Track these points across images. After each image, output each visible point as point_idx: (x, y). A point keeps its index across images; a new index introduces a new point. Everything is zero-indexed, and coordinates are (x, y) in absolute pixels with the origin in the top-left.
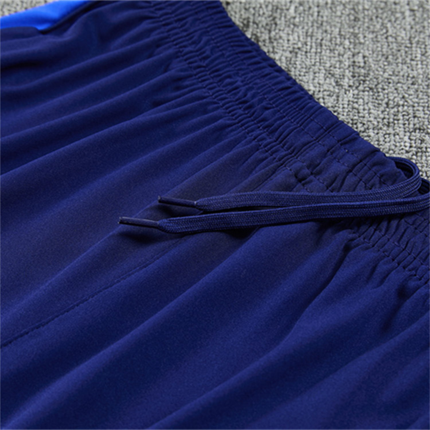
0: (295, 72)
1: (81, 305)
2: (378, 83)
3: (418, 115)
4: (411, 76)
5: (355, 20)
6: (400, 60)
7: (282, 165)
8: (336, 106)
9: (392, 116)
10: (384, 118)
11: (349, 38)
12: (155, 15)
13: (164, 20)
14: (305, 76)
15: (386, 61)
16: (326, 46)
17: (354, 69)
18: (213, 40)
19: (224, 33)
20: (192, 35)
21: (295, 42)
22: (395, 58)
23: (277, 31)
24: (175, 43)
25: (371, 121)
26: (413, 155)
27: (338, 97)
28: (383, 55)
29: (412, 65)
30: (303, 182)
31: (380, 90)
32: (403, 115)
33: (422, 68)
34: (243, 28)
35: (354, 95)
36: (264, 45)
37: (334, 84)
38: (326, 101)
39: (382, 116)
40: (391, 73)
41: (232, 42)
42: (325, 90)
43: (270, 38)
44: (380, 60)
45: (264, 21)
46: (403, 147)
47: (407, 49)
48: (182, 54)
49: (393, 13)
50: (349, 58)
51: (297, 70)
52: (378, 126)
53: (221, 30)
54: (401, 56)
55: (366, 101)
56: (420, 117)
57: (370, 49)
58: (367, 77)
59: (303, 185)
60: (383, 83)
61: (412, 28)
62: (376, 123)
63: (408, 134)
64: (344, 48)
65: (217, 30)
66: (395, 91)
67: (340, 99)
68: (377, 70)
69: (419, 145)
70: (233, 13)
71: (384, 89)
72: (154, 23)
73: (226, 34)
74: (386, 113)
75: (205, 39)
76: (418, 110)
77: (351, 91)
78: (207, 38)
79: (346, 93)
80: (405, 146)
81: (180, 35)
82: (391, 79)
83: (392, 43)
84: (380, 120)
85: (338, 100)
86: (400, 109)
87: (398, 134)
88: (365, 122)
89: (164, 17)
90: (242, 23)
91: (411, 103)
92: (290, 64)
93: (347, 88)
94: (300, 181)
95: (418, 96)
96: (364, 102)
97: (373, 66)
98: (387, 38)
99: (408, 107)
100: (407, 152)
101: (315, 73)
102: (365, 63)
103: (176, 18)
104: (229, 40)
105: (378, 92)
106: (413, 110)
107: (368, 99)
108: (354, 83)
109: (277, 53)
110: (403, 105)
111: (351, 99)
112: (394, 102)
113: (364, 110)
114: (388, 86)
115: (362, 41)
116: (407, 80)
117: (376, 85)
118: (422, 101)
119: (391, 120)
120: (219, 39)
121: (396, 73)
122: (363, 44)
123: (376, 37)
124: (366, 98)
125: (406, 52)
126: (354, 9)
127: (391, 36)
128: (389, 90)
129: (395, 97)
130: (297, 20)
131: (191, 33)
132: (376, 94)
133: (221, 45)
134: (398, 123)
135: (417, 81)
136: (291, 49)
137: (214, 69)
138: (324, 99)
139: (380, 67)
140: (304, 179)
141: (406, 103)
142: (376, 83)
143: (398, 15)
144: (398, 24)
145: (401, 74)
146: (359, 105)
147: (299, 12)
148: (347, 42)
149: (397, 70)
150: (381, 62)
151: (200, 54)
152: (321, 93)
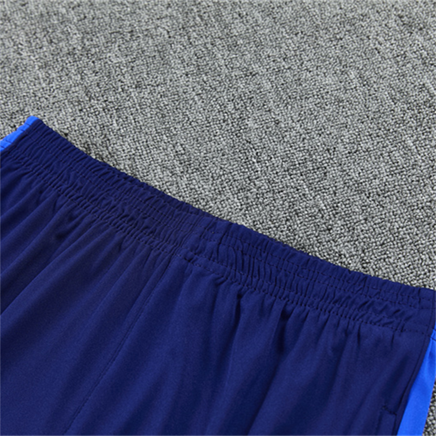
0: (139, 174)
1: (85, 404)
2: (200, 163)
3: (236, 179)
4: (219, 149)
5: (162, 117)
6: (207, 139)
7: (173, 254)
8: (179, 192)
9: (220, 186)
10: (215, 189)
11: (165, 134)
12: (29, 170)
13: (36, 171)
14: (147, 175)
15: (198, 144)
16: (152, 146)
17: (178, 157)
18: (78, 172)
19: (83, 164)
20: (61, 175)
21: (129, 150)
22: (203, 138)
23: (112, 145)
24: (52, 185)
25: (207, 195)
26: (245, 211)
27: (177, 183)
28: (194, 139)
29: (216, 140)
30: (191, 261)
31: (203, 168)
32: (227, 183)
33: (224, 140)
34: (86, 151)
35: (187, 178)
36: (108, 160)
37: (170, 175)
38: (171, 190)
39: (213, 188)
40: (205, 152)
41: (92, 169)
42: (166, 182)
43: (110, 153)
44: (193, 144)
45: (98, 140)
46: (236, 207)
47: (208, 128)
48: (61, 192)
49: (187, 102)
50: (172, 150)
51: (140, 172)
52: (213, 196)
53: (80, 163)
54: (206, 135)
55: (198, 181)
56: (238, 180)
57: (183, 137)
58: (191, 160)
59: (193, 263)
60: (203, 162)
61: (204, 110)
62: (211, 195)
63: (236, 196)
64: (165, 143)
65: (78, 164)
66: (214, 165)
67: (180, 185)
68: (195, 153)
69: (246, 202)
70: (74, 142)
71: (206, 166)
72: (30, 176)
73: (85, 164)
74: (215, 185)
75: (72, 174)
76: (235, 175)
77: (184, 176)
78: (73, 172)
79: (181, 179)
80: (238, 206)
81: (53, 178)
82: (207, 156)
83: (195, 126)
84: (213, 192)
85: (178, 186)
86: (223, 178)
87: (229, 199)
88: (204, 197)
89: (36, 169)
90: (84, 147)
91: (228, 171)
92: (133, 169)
93: (180, 175)
94: (189, 261)
95: (230, 163)
96: (196, 181)
97: (190, 150)
98: (190, 124)
99: (227, 174)
100: (241, 210)
101: (154, 171)
102: (184, 150)
103: (44, 167)
104: (89, 168)
105: (203, 170)
106: (232, 176)
107: (199, 179)
108: (183, 169)
109: (120, 164)
110: (224, 174)
111: (187, 183)
112: (216, 174)
113: (199, 188)
114: (207, 163)
115: (175, 132)
116: (219, 153)
117: (199, 165)
118: (234, 167)
119: (220, 189)
120: (82, 171)
121: (209, 151)
122: (176, 135)
123: (183, 126)
124: (196, 177)
125: (208, 131)
126: (158, 108)
127: (193, 121)
128: (210, 166)
129: (216, 170)
130: (122, 131)
131: (61, 173)
132: (202, 172)
133: (86, 175)
134: (226, 190)
135: (225, 152)
136: (128, 157)
137: (90, 196)
138: (169, 189)
139: (196, 149)
140: (191, 259)
141: (225, 172)
142: (198, 164)
143: (191, 102)
144: (194, 110)
145: (212, 150)
146: (194, 185)
147: (120, 124)
148: (165, 137)
149: (208, 148)
150: (195, 145)
151: (75, 187)
152: (164, 185)
